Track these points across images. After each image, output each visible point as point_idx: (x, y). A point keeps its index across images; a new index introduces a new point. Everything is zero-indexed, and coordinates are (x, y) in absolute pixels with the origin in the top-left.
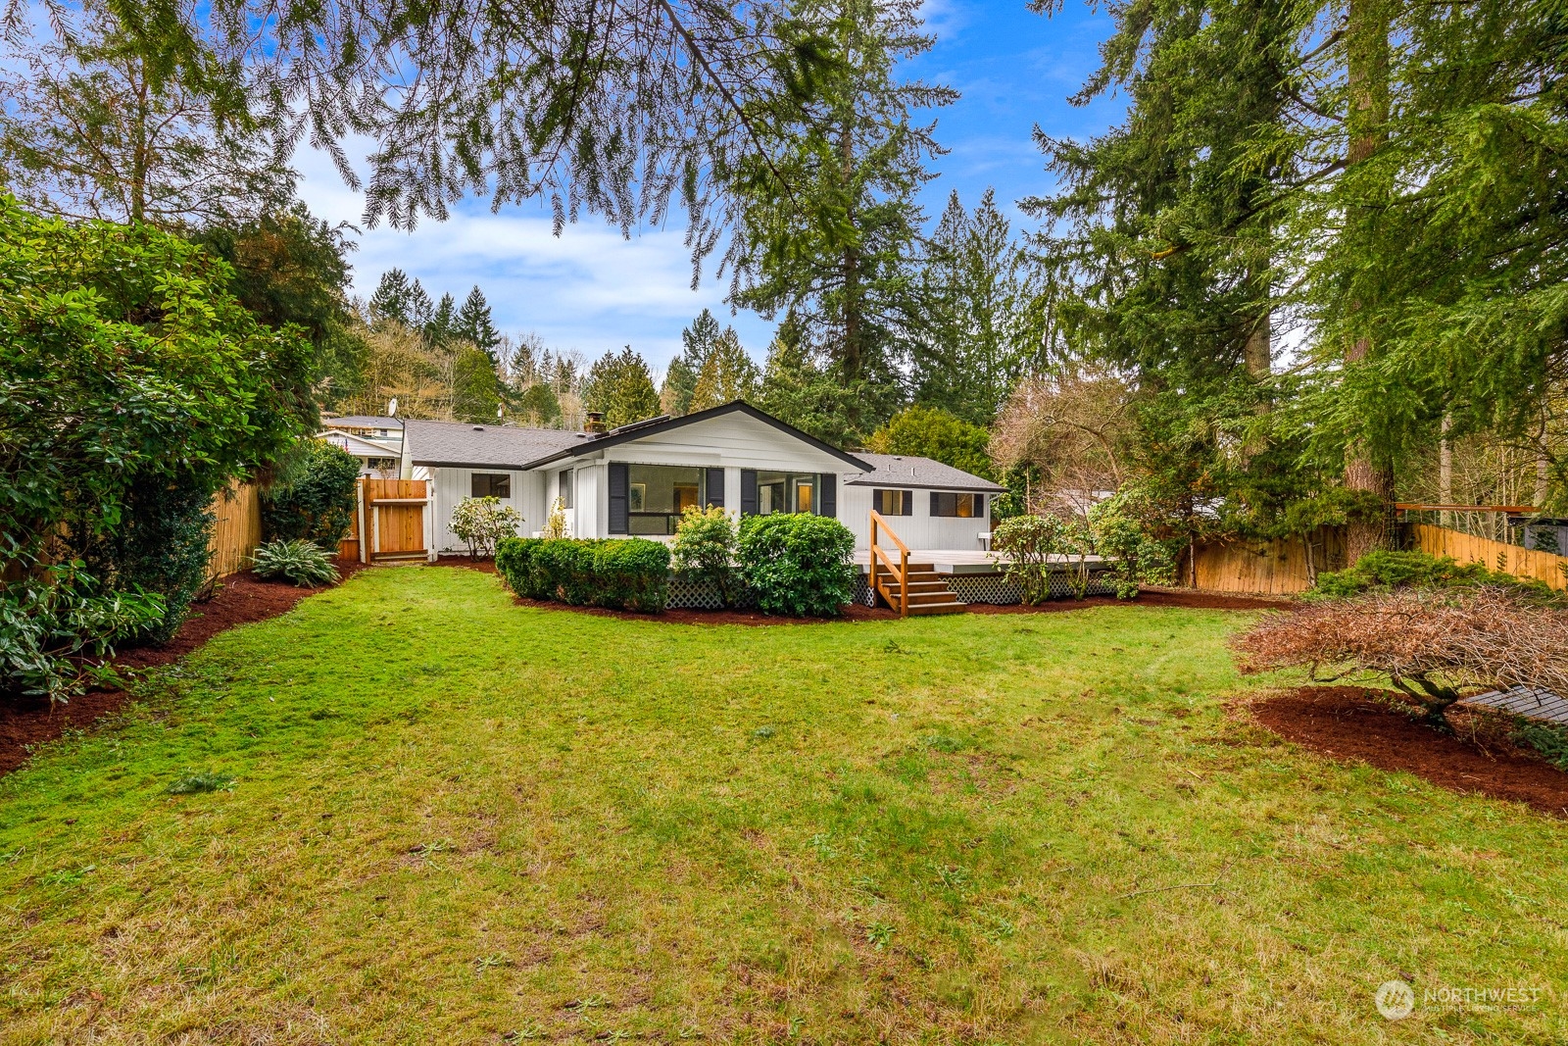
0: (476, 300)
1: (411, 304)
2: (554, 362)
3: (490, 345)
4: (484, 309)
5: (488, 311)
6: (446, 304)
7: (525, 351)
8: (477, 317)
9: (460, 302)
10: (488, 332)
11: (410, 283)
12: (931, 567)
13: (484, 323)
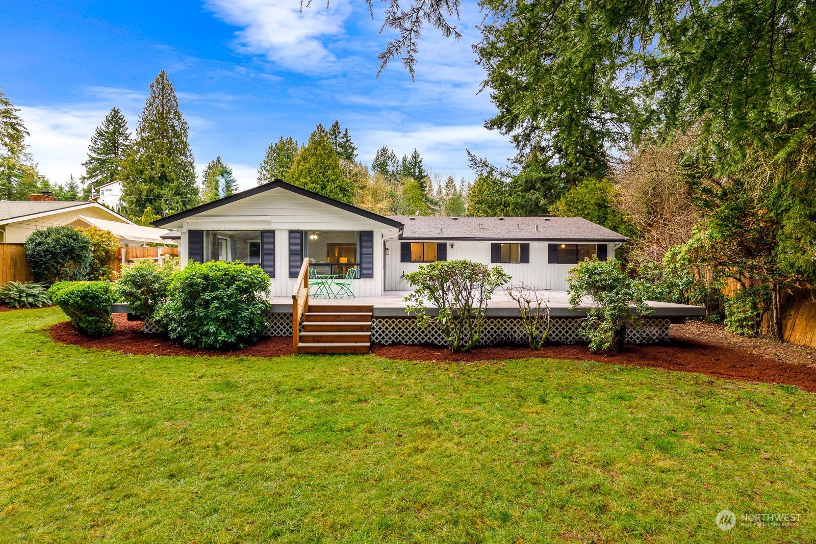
0: (415, 156)
1: (390, 163)
2: (466, 184)
3: (422, 179)
4: (419, 160)
5: (421, 161)
6: (405, 160)
7: (451, 180)
8: (416, 164)
9: (409, 158)
10: (421, 172)
11: (389, 153)
12: (370, 308)
13: (419, 167)
